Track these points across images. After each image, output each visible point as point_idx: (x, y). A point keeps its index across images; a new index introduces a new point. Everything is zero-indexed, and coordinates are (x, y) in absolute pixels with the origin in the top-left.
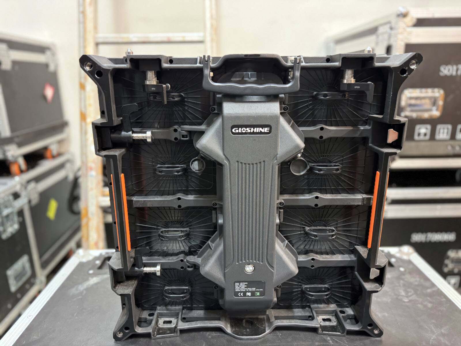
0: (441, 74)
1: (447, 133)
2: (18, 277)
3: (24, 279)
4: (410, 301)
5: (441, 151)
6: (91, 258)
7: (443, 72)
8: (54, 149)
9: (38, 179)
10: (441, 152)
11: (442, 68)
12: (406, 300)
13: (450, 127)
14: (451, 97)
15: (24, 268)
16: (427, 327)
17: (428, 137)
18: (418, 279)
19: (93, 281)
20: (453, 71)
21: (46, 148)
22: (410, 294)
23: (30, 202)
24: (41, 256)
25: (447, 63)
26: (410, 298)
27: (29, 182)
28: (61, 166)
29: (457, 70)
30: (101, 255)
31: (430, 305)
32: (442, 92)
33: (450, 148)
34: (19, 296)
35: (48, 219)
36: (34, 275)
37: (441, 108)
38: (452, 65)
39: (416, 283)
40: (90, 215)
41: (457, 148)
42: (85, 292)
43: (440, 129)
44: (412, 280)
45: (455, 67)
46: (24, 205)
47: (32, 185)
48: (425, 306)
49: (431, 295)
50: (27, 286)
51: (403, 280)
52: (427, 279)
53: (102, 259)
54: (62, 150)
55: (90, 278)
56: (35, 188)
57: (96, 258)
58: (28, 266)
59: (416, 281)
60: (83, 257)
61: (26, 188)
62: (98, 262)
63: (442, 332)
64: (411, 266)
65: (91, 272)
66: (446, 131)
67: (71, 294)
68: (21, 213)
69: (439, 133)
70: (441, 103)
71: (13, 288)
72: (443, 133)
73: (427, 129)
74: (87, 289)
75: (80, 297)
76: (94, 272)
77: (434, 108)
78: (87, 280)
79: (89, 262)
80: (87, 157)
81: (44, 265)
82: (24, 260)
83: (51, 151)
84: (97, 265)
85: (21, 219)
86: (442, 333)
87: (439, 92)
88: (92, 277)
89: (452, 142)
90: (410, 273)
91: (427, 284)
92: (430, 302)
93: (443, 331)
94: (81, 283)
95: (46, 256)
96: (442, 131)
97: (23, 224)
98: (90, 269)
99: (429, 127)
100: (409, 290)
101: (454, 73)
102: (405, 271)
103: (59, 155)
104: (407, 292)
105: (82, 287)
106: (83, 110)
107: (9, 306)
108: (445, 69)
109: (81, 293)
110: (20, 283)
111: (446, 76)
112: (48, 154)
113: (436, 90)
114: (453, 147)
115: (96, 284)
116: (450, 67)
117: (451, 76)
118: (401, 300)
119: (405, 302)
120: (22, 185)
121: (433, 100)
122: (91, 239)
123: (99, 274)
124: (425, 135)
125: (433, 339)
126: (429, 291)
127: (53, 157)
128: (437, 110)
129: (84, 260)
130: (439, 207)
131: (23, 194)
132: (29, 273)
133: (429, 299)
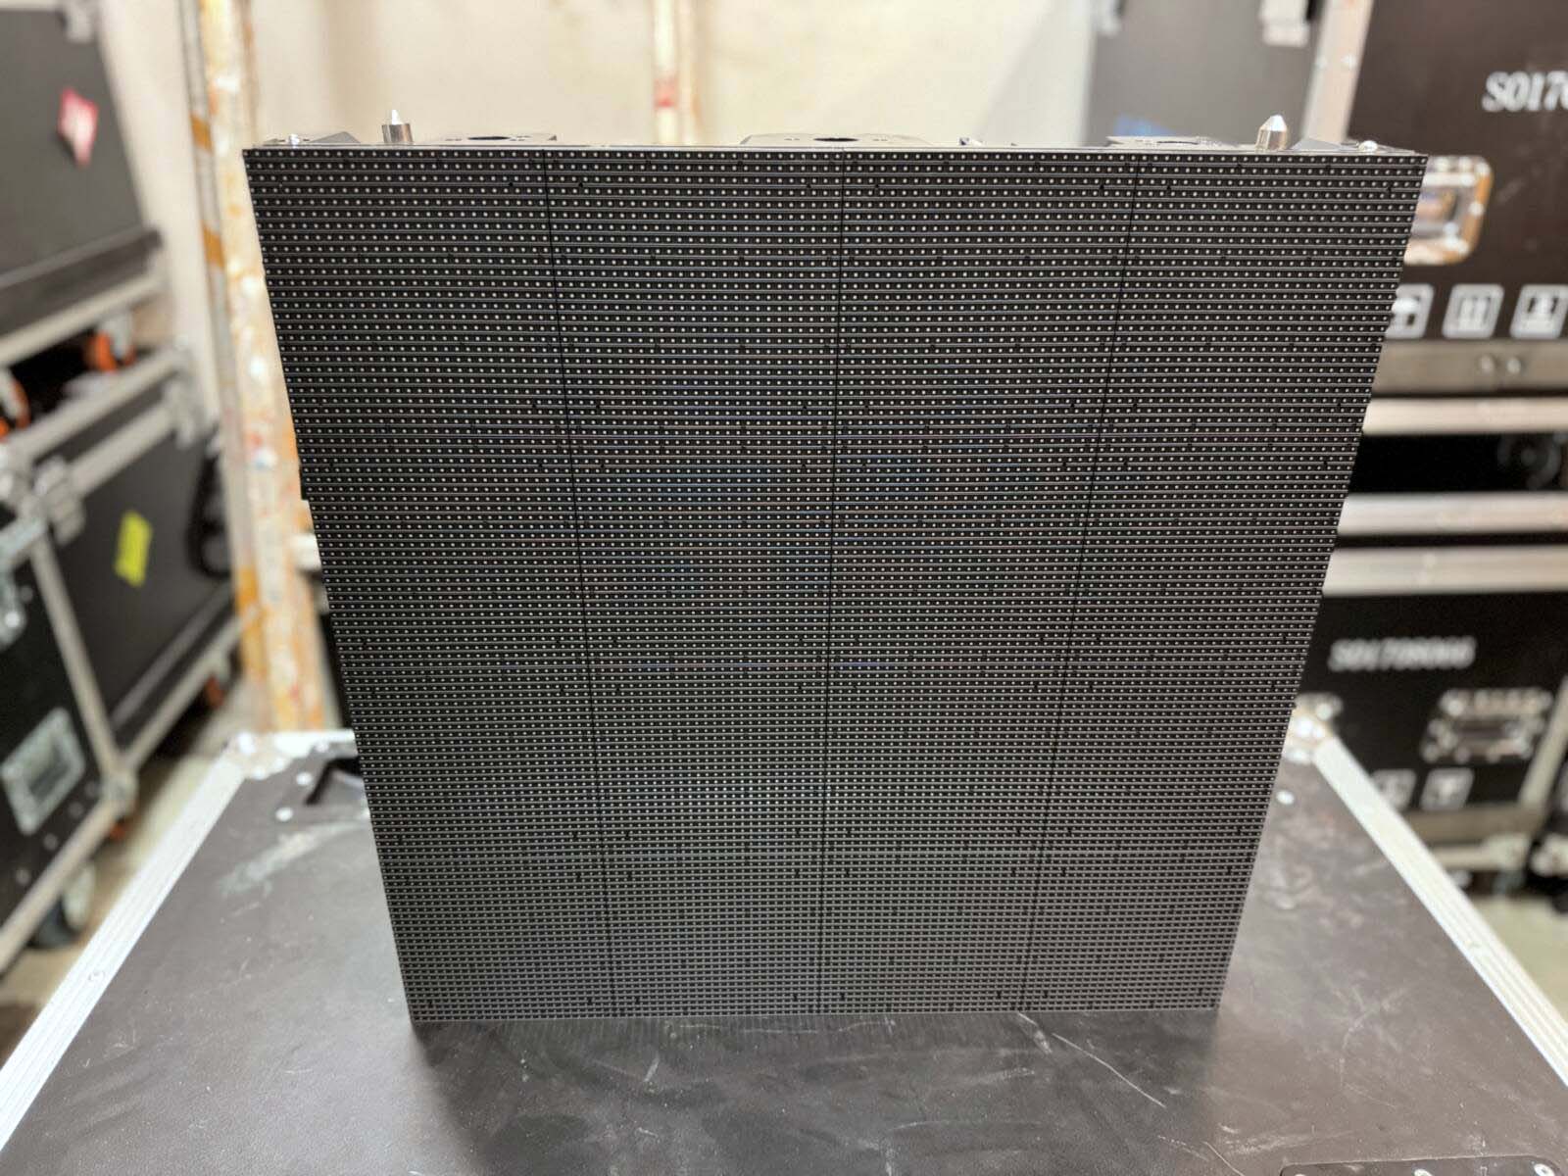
0: (1488, 105)
1: (1486, 316)
2: (41, 783)
3: (63, 787)
4: (1298, 907)
5: (1456, 376)
6: (279, 765)
7: (1493, 98)
8: (119, 334)
9: (72, 448)
10: (1456, 379)
11: (1492, 86)
12: (1286, 904)
13: (1496, 293)
14: (1513, 187)
15: (56, 752)
16: (1338, 994)
17: (1419, 328)
18: (1331, 832)
19: (296, 845)
20: (1529, 96)
21: (89, 334)
22: (1301, 882)
23: (51, 530)
24: (110, 704)
25: (1512, 66)
26: (1301, 897)
27: (40, 460)
28: (150, 398)
29: (1546, 90)
30: (313, 752)
31: (1356, 920)
32: (1483, 170)
33: (1487, 366)
34: (50, 841)
35: (123, 583)
36: (93, 772)
37: (1472, 228)
38: (1529, 74)
39: (1325, 846)
40: (266, 599)
41: (1513, 367)
42: (268, 888)
43: (1462, 301)
44: (1312, 835)
45: (1538, 81)
46: (32, 544)
47: (54, 471)
48: (1342, 924)
49: (1364, 887)
50: (75, 809)
51: (1284, 833)
52: (1357, 831)
53: (319, 768)
54: (148, 336)
55: (283, 838)
56: (65, 480)
57: (298, 765)
58: (69, 745)
59: (1324, 838)
60: (255, 759)
61: (32, 484)
62: (306, 780)
63: (1382, 1008)
64: (1314, 787)
65: (285, 814)
66: (1481, 306)
67: (225, 894)
68: (24, 573)
69: (1458, 313)
70: (1476, 209)
71: (29, 819)
72: (1472, 314)
73: (1418, 299)
74: (276, 877)
75: (255, 905)
76: (295, 815)
77: (1451, 228)
78: (274, 842)
79: (274, 779)
80: (238, 397)
81: (124, 737)
82: (54, 728)
83: (110, 342)
84: (301, 788)
85: (27, 594)
86: (1382, 1011)
87: (1473, 170)
88: (290, 833)
89: (1498, 348)
90: (1310, 811)
91: (1359, 849)
92: (1360, 910)
93: (1386, 1005)
94: (253, 855)
95: (130, 706)
96: (1467, 306)
97: (36, 612)
98: (281, 805)
99: (1426, 292)
100: (1299, 869)
101: (1534, 104)
102: (1296, 803)
103: (141, 353)
104: (1292, 876)
105: (259, 870)
106: (212, 224)
107: (22, 876)
108: (1502, 86)
109: (256, 891)
110: (51, 802)
111: (1504, 113)
112: (99, 353)
113: (1465, 163)
114: (1499, 363)
115: (306, 857)
116: (1521, 79)
117: (1523, 114)
118: (1272, 905)
119: (1280, 910)
120: (17, 476)
121: (1449, 198)
122: (275, 676)
123: (314, 822)
124: (1411, 319)
125: (1354, 1034)
126: (1361, 871)
127: (121, 364)
128: (1460, 235)
129: (260, 773)
130: (1429, 558)
131: (26, 507)
132: (76, 765)
133: (1358, 899)
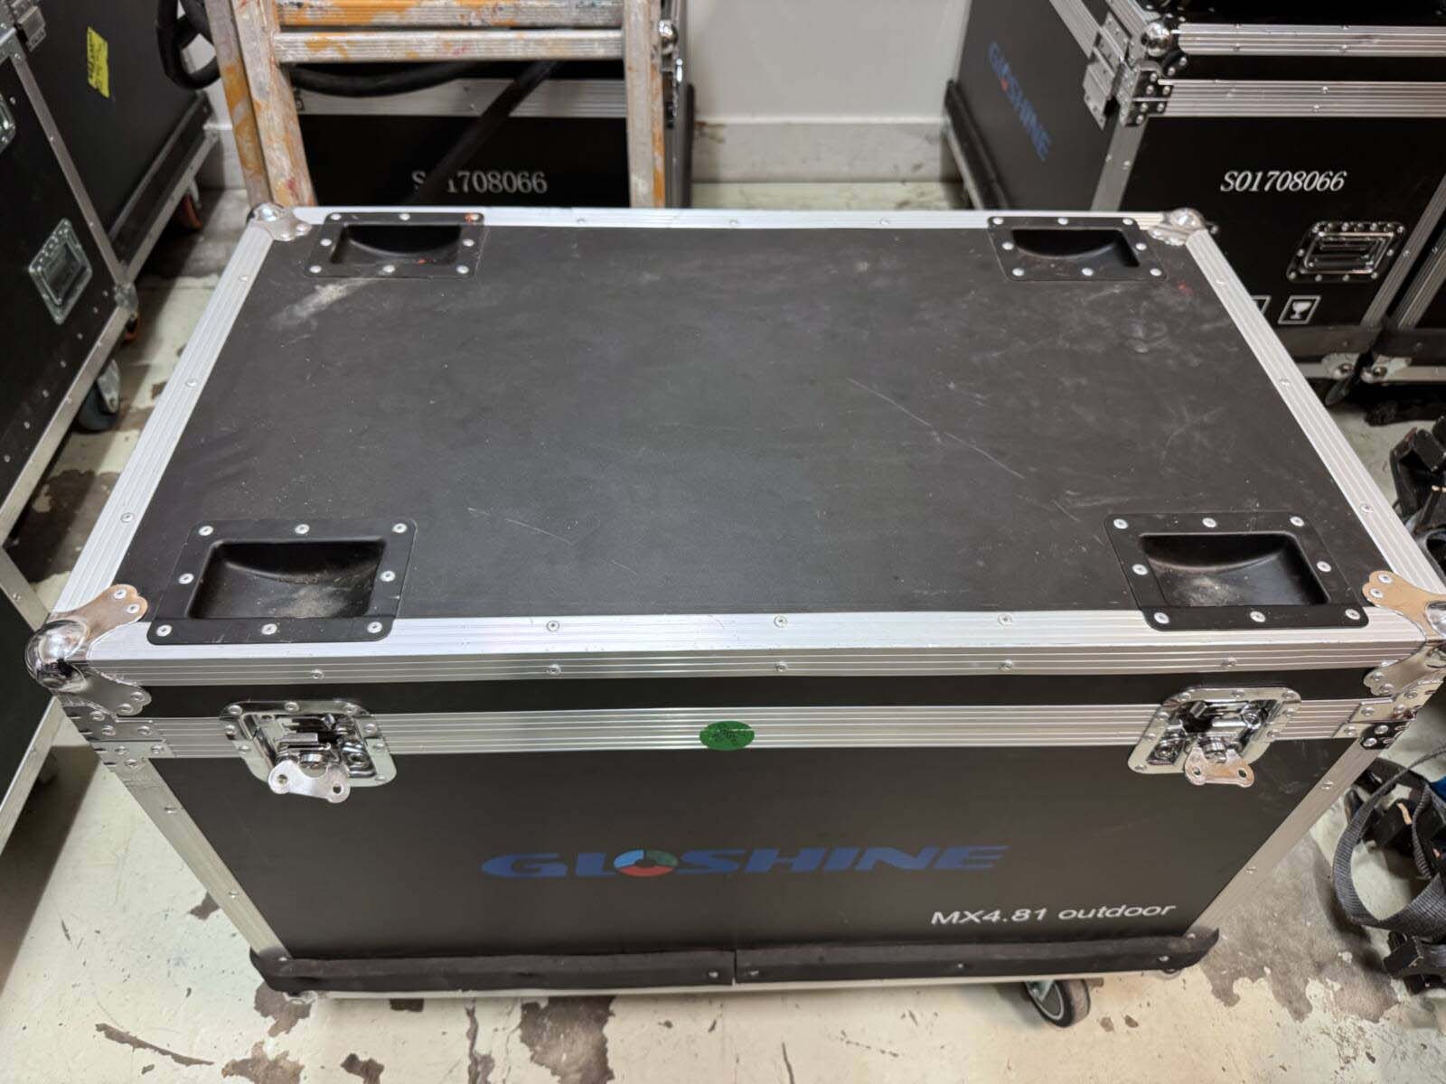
3: (80, 288)
4: (1151, 351)
6: (302, 230)
12: (1142, 349)
15: (69, 255)
16: (1171, 410)
18: (1188, 299)
19: (330, 293)
22: (1156, 335)
23: (22, 36)
26: (1154, 345)
30: (329, 221)
36: (103, 278)
39: (1181, 309)
40: (255, 94)
42: (314, 323)
44: (1172, 301)
48: (1184, 363)
49: (1207, 338)
51: (1150, 299)
52: (1210, 298)
55: (318, 287)
59: (1182, 304)
62: (327, 243)
63: (1202, 420)
65: (316, 270)
67: (279, 328)
71: (57, 313)
74: (319, 316)
75: (306, 336)
79: (299, 241)
84: (325, 249)
88: (324, 284)
90: (1173, 283)
91: (1207, 311)
93: (1206, 419)
98: (310, 263)
100: (1157, 325)
102: (1163, 276)
104: (1150, 329)
105: (304, 311)
107: (63, 363)
109: (305, 325)
110: (73, 301)
118: (1130, 350)
119: (1137, 354)
122: (272, 170)
123: (341, 276)
125: (1177, 436)
126: (1206, 327)
132: (88, 269)
133: (1199, 346)
